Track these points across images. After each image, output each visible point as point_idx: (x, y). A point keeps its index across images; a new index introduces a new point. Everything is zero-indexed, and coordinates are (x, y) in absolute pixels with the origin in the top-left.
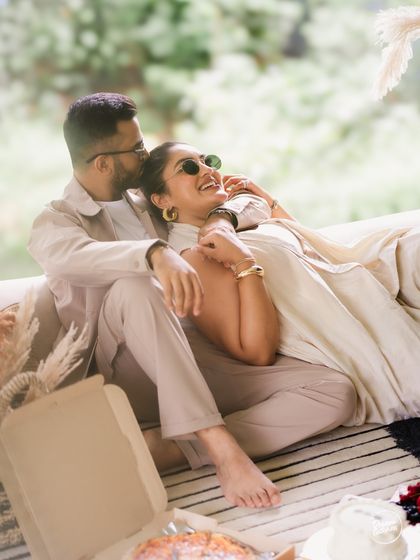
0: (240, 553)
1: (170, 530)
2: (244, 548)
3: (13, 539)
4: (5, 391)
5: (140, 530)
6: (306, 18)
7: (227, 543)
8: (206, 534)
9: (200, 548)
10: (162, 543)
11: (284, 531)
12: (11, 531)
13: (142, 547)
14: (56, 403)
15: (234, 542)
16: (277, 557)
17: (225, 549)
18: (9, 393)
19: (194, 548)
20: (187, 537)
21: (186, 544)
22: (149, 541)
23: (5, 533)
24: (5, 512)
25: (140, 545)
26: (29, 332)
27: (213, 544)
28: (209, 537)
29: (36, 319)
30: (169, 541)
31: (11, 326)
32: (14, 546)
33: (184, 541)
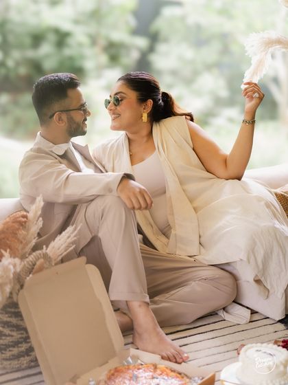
0: (177, 377)
1: (128, 362)
2: (180, 374)
3: (23, 364)
4: (27, 262)
5: (107, 362)
6: (151, 49)
7: (168, 371)
8: (154, 365)
9: (151, 374)
10: (124, 370)
11: (204, 365)
12: (22, 359)
13: (112, 372)
14: (57, 273)
15: (173, 371)
16: (204, 380)
17: (167, 375)
18: (30, 263)
19: (147, 374)
20: (140, 367)
21: (141, 371)
22: (116, 368)
23: (19, 360)
24: (20, 345)
25: (110, 370)
26: (36, 226)
27: (159, 372)
28: (155, 367)
29: (41, 219)
30: (129, 369)
31: (25, 222)
32: (23, 370)
33: (139, 369)
